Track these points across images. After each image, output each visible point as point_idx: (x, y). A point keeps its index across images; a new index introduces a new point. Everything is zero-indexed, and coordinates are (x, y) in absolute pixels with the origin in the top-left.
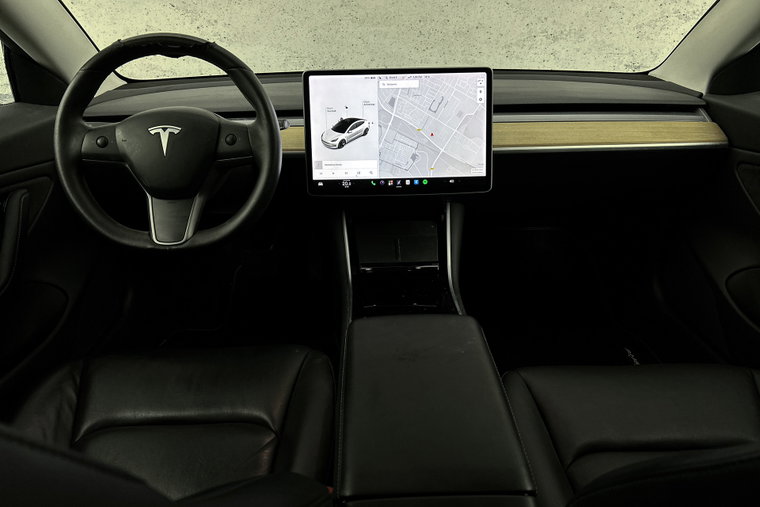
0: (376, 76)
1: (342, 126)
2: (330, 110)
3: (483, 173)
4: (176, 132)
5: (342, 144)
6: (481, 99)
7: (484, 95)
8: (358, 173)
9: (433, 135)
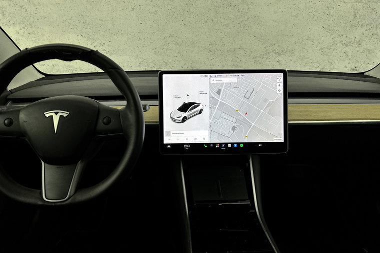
0: (208, 75)
1: (184, 108)
4: (65, 115)
5: (184, 120)
6: (279, 91)
7: (281, 88)
8: (196, 139)
9: (246, 114)
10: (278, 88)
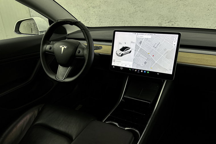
0: (136, 33)
1: (123, 49)
2: (120, 43)
3: (171, 73)
4: (66, 48)
6: (174, 45)
7: (176, 43)
8: (126, 65)
9: (153, 56)
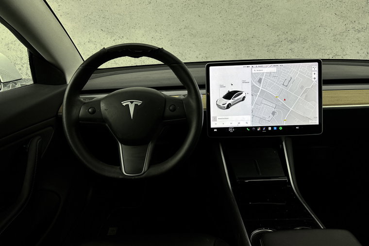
0: (250, 66)
1: (229, 96)
2: (222, 86)
3: (317, 122)
4: (139, 104)
5: (229, 106)
6: (315, 78)
7: (316, 76)
8: (239, 123)
9: (285, 100)
10: (314, 76)
